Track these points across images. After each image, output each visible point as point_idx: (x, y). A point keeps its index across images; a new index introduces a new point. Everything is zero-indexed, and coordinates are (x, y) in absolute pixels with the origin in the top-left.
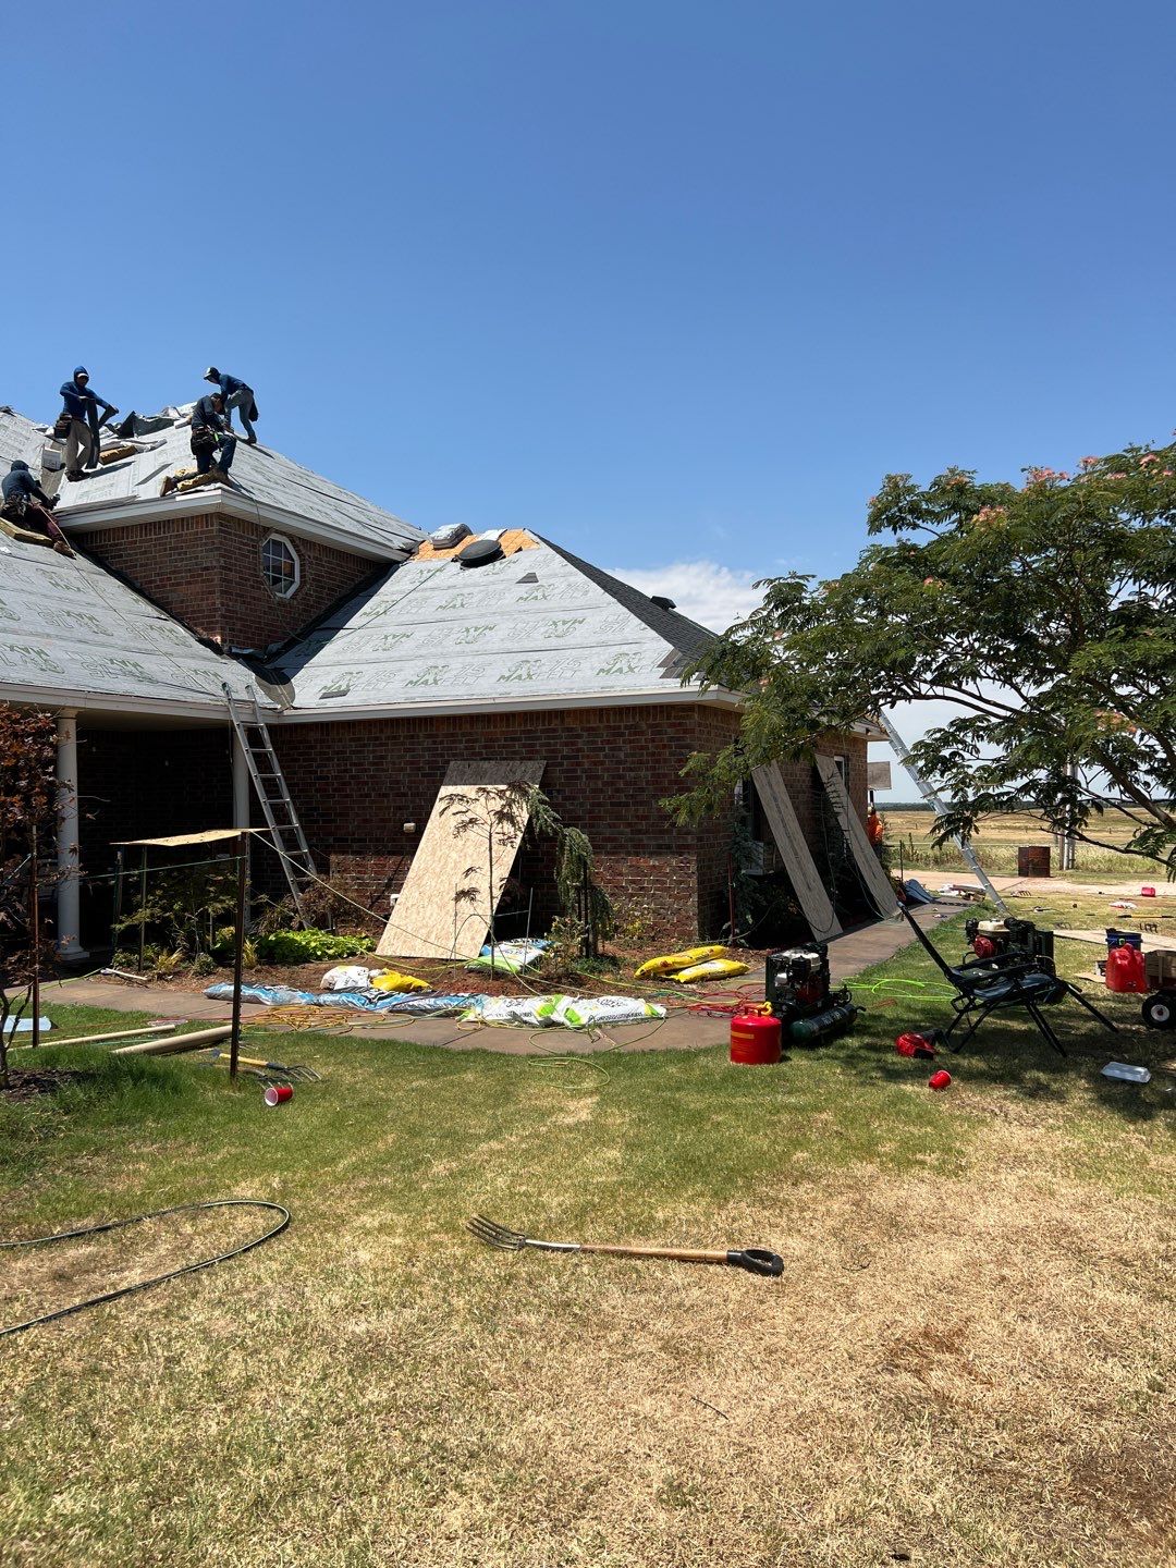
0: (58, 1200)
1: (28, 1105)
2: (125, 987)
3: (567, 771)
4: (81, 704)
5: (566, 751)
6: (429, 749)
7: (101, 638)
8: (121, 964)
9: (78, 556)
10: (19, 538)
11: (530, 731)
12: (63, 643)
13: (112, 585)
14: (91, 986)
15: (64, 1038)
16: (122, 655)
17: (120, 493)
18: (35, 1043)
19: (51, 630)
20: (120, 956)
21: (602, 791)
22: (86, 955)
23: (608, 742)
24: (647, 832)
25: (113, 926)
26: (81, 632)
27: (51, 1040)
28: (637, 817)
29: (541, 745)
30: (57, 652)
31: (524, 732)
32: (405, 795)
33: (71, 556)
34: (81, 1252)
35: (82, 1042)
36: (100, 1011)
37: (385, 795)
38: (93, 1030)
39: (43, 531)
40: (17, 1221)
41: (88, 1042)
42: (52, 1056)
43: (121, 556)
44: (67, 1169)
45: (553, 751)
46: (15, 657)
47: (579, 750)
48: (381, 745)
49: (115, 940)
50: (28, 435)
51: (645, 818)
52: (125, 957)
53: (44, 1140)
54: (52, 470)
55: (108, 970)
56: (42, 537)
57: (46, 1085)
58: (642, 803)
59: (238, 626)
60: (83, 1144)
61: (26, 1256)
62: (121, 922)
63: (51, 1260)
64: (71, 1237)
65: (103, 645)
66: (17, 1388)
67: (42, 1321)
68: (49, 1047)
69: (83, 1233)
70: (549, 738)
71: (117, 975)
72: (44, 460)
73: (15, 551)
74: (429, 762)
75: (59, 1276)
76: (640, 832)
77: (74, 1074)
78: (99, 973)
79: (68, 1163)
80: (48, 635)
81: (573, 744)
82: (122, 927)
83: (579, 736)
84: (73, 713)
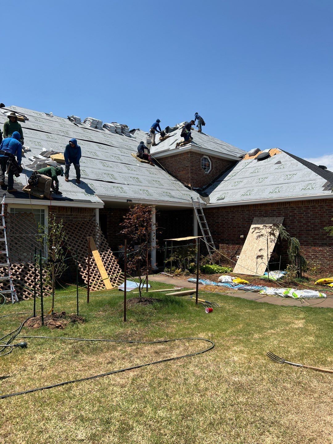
0: (155, 332)
1: (146, 306)
2: (167, 278)
3: (291, 220)
4: (157, 204)
5: (291, 214)
6: (248, 214)
7: (161, 186)
8: (166, 271)
9: (155, 165)
10: (142, 162)
11: (279, 208)
12: (152, 188)
13: (164, 172)
14: (159, 277)
15: (154, 290)
16: (166, 191)
17: (165, 148)
18: (147, 291)
19: (149, 185)
20: (166, 269)
21: (303, 226)
22: (158, 268)
23: (305, 211)
24: (318, 239)
25: (164, 261)
26: (156, 185)
27: (150, 290)
28: (315, 234)
29: (283, 212)
30: (151, 191)
31: (277, 208)
32: (241, 227)
33: (154, 166)
34: (161, 347)
35: (158, 291)
36: (162, 283)
37: (235, 227)
38: (160, 288)
39: (147, 159)
40: (145, 336)
41: (160, 291)
42: (151, 294)
43: (166, 165)
44: (156, 325)
45: (287, 214)
46: (141, 192)
47: (295, 214)
48: (234, 213)
49: (165, 265)
50: (143, 135)
51: (317, 235)
52: (167, 270)
53: (150, 316)
54: (149, 144)
55: (163, 273)
56: (147, 161)
57: (151, 302)
58: (316, 230)
59: (195, 182)
60: (160, 318)
61: (148, 346)
62: (166, 260)
63: (154, 348)
64: (158, 342)
65: (161, 188)
66: (148, 380)
67: (153, 363)
68: (151, 292)
69: (161, 342)
70: (285, 210)
71: (165, 274)
72: (147, 141)
73: (141, 165)
74: (247, 218)
75: (156, 352)
76: (316, 239)
77: (157, 299)
78: (161, 273)
79: (156, 323)
80: (149, 186)
81: (293, 212)
82: (166, 262)
83: (295, 209)
84: (154, 206)
